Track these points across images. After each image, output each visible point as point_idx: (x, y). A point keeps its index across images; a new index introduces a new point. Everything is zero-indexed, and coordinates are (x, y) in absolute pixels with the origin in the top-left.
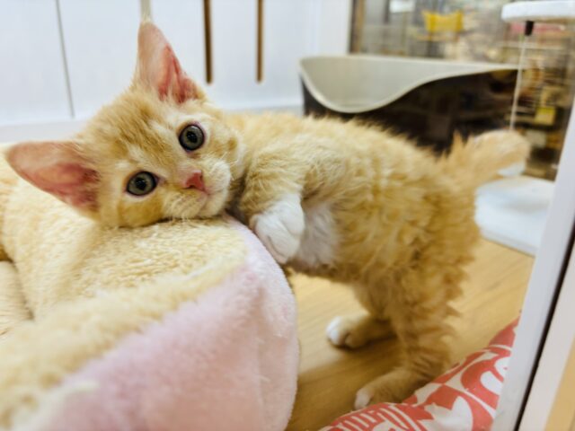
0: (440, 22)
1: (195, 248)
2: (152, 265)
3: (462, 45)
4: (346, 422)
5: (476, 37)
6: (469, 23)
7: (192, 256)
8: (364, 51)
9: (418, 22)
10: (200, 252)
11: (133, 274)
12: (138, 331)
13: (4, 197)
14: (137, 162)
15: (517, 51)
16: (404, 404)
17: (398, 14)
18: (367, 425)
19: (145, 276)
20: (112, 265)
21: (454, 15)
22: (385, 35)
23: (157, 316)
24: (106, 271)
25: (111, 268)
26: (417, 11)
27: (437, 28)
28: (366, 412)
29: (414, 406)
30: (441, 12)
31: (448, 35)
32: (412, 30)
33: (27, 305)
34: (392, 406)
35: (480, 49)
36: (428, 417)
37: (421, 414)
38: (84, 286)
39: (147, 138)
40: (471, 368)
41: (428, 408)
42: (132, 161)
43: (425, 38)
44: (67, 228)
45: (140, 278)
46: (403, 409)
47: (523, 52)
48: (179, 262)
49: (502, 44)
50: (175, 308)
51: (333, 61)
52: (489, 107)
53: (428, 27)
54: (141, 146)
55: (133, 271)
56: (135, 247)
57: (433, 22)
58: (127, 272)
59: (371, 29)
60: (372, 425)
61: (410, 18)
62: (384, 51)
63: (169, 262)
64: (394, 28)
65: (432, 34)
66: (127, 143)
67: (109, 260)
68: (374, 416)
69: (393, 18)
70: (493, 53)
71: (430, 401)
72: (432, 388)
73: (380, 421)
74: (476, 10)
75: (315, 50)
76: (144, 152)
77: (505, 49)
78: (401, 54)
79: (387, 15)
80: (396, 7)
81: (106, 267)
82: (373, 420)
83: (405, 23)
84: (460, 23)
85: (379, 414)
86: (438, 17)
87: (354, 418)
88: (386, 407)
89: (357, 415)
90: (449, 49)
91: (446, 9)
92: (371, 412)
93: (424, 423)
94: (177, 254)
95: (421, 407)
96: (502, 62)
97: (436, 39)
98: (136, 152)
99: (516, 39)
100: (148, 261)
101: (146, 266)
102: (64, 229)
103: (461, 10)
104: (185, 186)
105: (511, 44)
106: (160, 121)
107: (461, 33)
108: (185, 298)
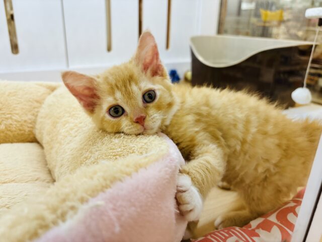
0: (270, 15)
1: (143, 144)
2: (121, 151)
3: (283, 28)
4: (212, 235)
5: (290, 24)
6: (286, 16)
7: (141, 148)
8: (226, 32)
9: (257, 15)
10: (146, 146)
11: (111, 155)
12: (120, 180)
13: (36, 110)
14: (117, 100)
15: (314, 32)
16: (244, 228)
17: (246, 10)
18: (224, 238)
19: (118, 157)
20: (100, 150)
21: (278, 12)
22: (238, 23)
23: (129, 174)
24: (97, 153)
25: (99, 152)
26: (257, 9)
27: (268, 19)
28: (223, 231)
29: (250, 229)
30: (271, 10)
31: (275, 23)
32: (254, 20)
33: (48, 166)
34: (237, 228)
35: (293, 31)
36: (257, 235)
37: (253, 234)
38: (85, 160)
39: (126, 90)
40: (281, 210)
41: (257, 231)
42: (115, 99)
43: (261, 24)
44: (74, 129)
45: (114, 158)
46: (244, 231)
47: (317, 33)
48: (135, 151)
49: (306, 28)
50: (137, 171)
51: (209, 38)
52: (298, 64)
53: (263, 18)
54: (122, 93)
55: (111, 154)
56: (112, 142)
57: (266, 16)
58: (107, 154)
59: (230, 19)
60: (226, 238)
61: (253, 13)
62: (237, 32)
63: (130, 151)
64: (243, 19)
65: (265, 22)
66: (116, 89)
67: (98, 147)
68: (227, 233)
69: (243, 13)
70: (300, 34)
71: (258, 227)
72: (260, 220)
73: (231, 236)
74: (291, 8)
75: (198, 32)
76: (122, 96)
77: (307, 31)
78: (247, 34)
79: (239, 11)
80: (245, 6)
81: (97, 151)
82: (227, 235)
83: (250, 16)
84: (281, 16)
85: (231, 233)
86: (269, 13)
87: (217, 233)
88: (234, 229)
89: (219, 232)
90: (275, 31)
91: (274, 8)
92: (226, 231)
93: (255, 239)
94: (134, 147)
95: (254, 230)
96: (305, 40)
97: (267, 25)
98: (118, 95)
99: (314, 25)
100: (120, 150)
101: (118, 152)
102: (72, 129)
103: (282, 8)
104: (134, 121)
105: (312, 28)
106: (137, 84)
107: (281, 22)
108: (141, 166)
